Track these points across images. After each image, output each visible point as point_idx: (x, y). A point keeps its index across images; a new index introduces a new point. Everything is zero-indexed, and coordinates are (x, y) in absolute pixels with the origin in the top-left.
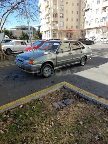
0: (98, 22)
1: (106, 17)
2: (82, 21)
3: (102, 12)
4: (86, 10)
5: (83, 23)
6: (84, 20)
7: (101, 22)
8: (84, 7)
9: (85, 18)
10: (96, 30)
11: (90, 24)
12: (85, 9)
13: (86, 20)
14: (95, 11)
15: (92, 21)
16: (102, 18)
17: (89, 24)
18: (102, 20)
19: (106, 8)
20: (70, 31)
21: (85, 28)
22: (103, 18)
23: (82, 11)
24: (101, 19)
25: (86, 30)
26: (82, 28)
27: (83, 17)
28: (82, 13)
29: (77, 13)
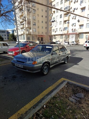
0: (62, 30)
1: (67, 27)
2: (50, 29)
3: (64, 24)
4: (53, 22)
5: (51, 30)
6: (51, 28)
7: (63, 30)
8: (51, 19)
9: (52, 27)
10: (60, 36)
11: (56, 32)
12: (51, 21)
13: (52, 29)
14: (59, 23)
15: (57, 29)
16: (64, 28)
17: (55, 31)
18: (64, 29)
19: (66, 21)
20: (42, 36)
21: (52, 34)
22: (65, 28)
23: (50, 22)
24: (63, 29)
25: (53, 36)
26: (50, 34)
27: (50, 26)
28: (50, 23)
29: (46, 22)
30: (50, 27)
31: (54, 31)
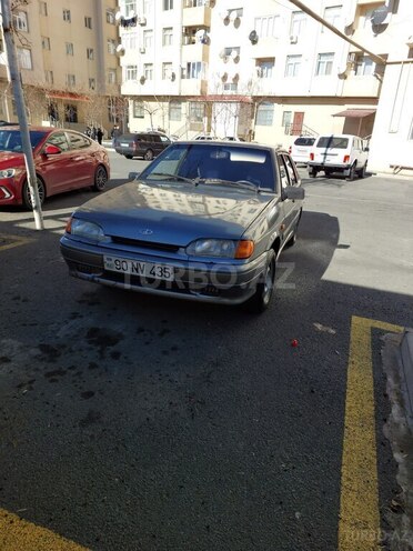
0: (174, 76)
1: (199, 64)
2: (109, 62)
3: (183, 44)
4: (125, 23)
5: (115, 70)
6: (119, 59)
7: (183, 77)
8: (113, 6)
9: (123, 52)
10: (167, 104)
11: (143, 81)
12: (118, 17)
13: (124, 61)
14: (159, 33)
15: (149, 68)
16: (185, 66)
17: (139, 78)
18: (185, 72)
19: (194, 32)
21: (123, 92)
22: (189, 65)
23: (108, 22)
24: (182, 69)
25: (131, 102)
26: (112, 93)
27: (111, 46)
28: (108, 31)
29: (88, 23)
30: (112, 52)
31: (134, 74)
